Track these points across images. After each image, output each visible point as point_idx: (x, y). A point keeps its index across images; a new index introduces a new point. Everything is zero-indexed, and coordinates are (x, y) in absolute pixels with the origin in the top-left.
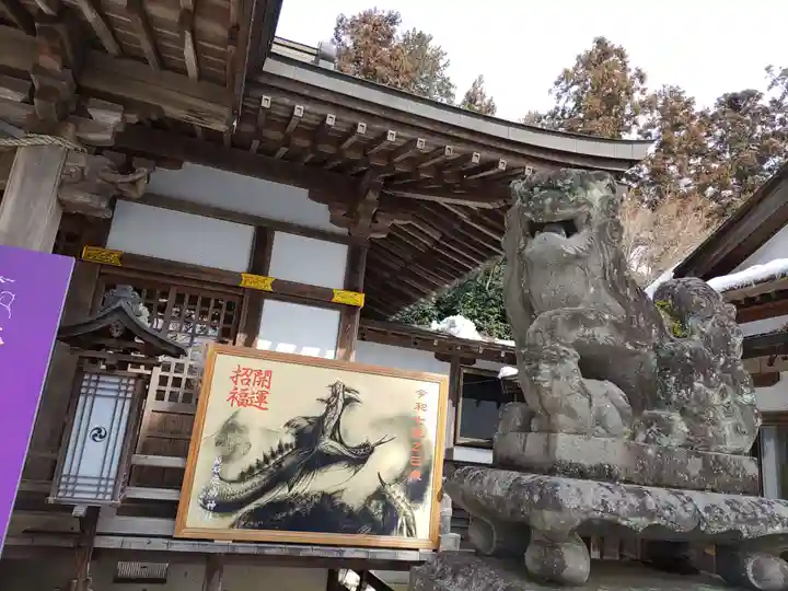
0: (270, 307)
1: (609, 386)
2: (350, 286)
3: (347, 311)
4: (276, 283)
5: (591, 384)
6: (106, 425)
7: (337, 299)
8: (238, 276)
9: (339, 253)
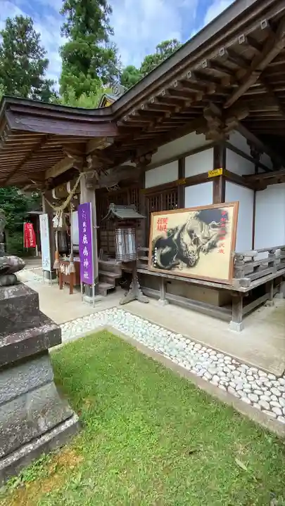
0: (189, 190)
2: (216, 166)
3: (216, 179)
4: (188, 179)
8: (176, 182)
9: (211, 153)
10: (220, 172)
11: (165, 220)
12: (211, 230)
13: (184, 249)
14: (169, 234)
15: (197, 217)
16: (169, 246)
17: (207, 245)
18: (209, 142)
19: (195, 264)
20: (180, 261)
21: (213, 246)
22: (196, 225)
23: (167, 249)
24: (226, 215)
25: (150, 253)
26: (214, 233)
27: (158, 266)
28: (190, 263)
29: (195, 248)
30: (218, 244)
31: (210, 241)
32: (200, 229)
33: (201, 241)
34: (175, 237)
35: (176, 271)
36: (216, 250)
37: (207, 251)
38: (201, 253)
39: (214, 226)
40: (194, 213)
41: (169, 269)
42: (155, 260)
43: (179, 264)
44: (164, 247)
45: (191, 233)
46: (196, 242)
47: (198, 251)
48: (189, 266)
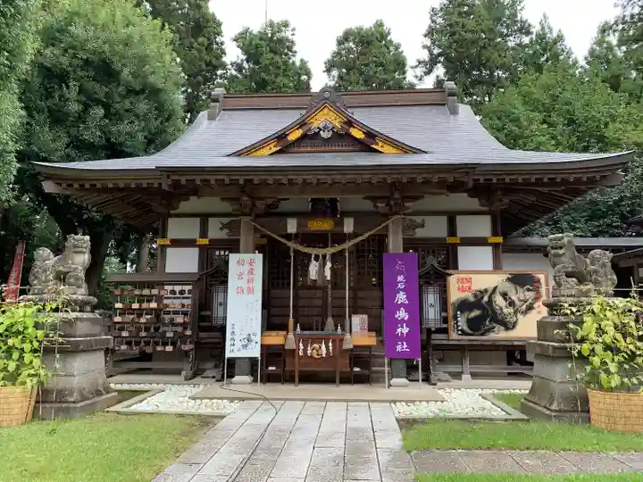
0: (462, 251)
1: (574, 279)
2: (495, 234)
3: (495, 246)
4: (462, 239)
5: (570, 279)
6: (433, 302)
7: (489, 241)
8: (445, 239)
9: (487, 220)
10: (500, 240)
11: (469, 280)
12: (527, 293)
13: (499, 312)
14: (475, 296)
15: (509, 279)
16: (478, 309)
17: (524, 306)
18: (485, 209)
19: (514, 327)
20: (495, 325)
21: (530, 308)
22: (510, 288)
23: (476, 313)
24: (539, 281)
25: (450, 319)
26: (530, 295)
27: (464, 333)
28: (509, 326)
29: (511, 310)
30: (535, 306)
31: (528, 303)
32: (514, 291)
33: (517, 303)
34: (486, 299)
35: (492, 336)
36: (533, 312)
37: (525, 313)
38: (519, 315)
39: (529, 290)
40: (505, 277)
41: (482, 335)
42: (458, 326)
43: (494, 328)
44: (471, 311)
45: (504, 295)
46: (512, 304)
47: (515, 312)
48: (507, 329)
